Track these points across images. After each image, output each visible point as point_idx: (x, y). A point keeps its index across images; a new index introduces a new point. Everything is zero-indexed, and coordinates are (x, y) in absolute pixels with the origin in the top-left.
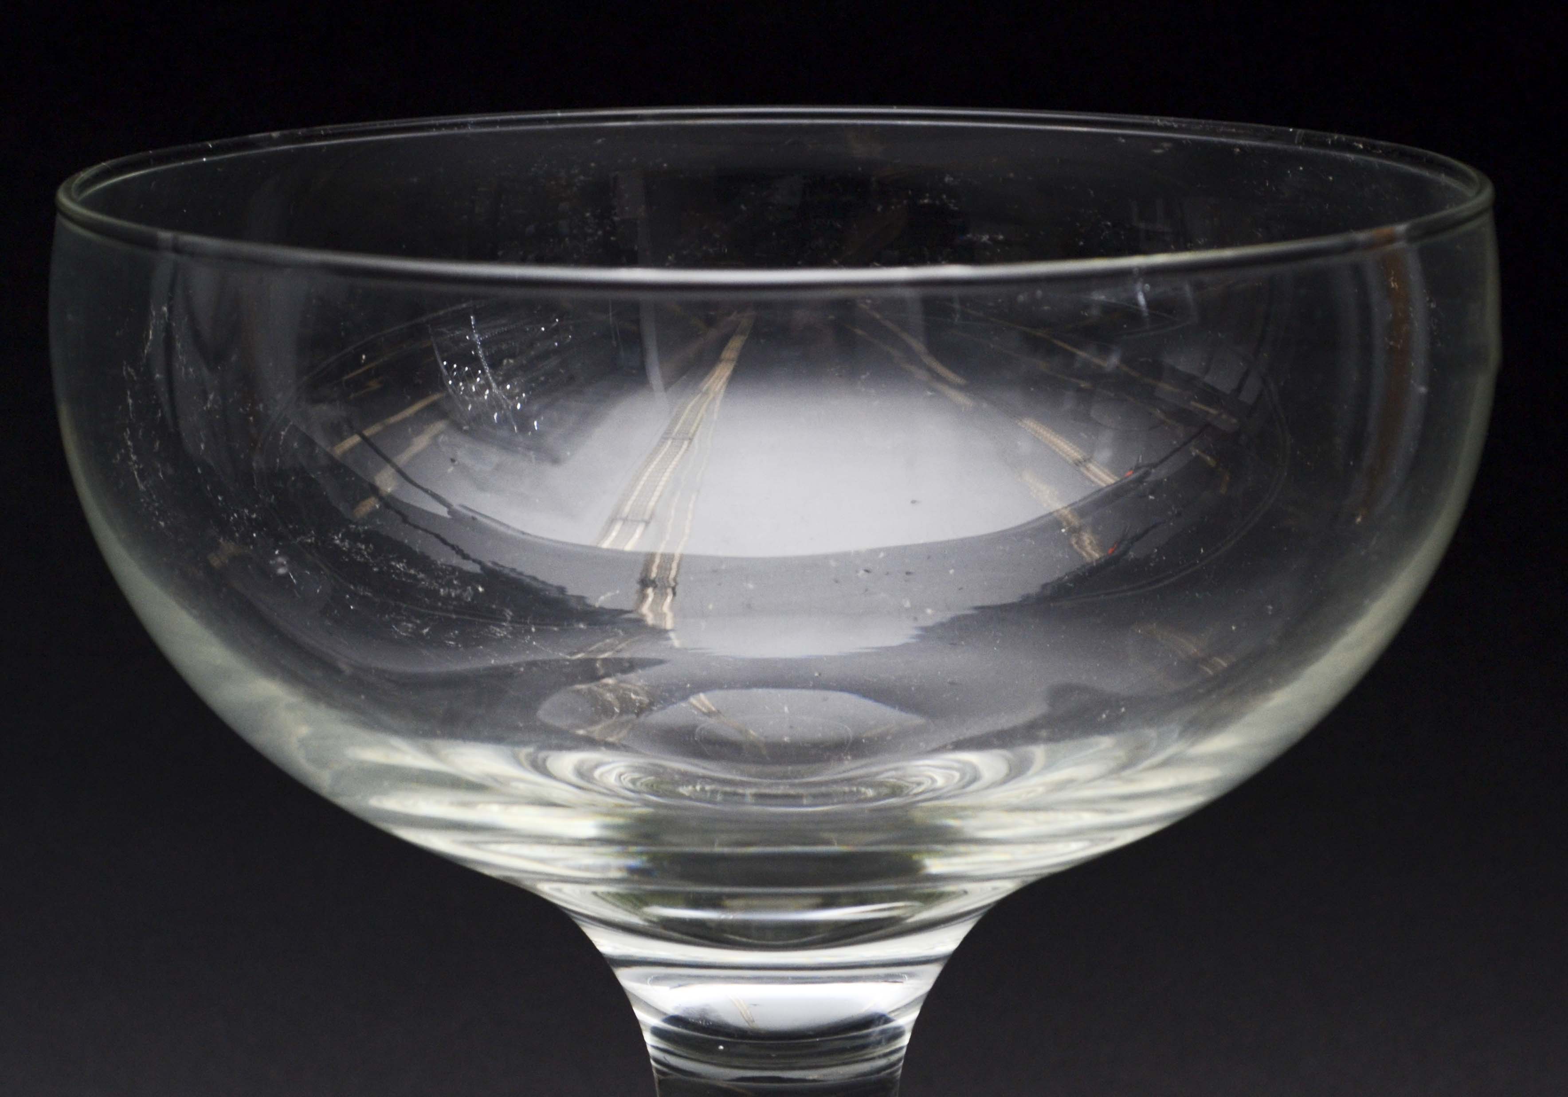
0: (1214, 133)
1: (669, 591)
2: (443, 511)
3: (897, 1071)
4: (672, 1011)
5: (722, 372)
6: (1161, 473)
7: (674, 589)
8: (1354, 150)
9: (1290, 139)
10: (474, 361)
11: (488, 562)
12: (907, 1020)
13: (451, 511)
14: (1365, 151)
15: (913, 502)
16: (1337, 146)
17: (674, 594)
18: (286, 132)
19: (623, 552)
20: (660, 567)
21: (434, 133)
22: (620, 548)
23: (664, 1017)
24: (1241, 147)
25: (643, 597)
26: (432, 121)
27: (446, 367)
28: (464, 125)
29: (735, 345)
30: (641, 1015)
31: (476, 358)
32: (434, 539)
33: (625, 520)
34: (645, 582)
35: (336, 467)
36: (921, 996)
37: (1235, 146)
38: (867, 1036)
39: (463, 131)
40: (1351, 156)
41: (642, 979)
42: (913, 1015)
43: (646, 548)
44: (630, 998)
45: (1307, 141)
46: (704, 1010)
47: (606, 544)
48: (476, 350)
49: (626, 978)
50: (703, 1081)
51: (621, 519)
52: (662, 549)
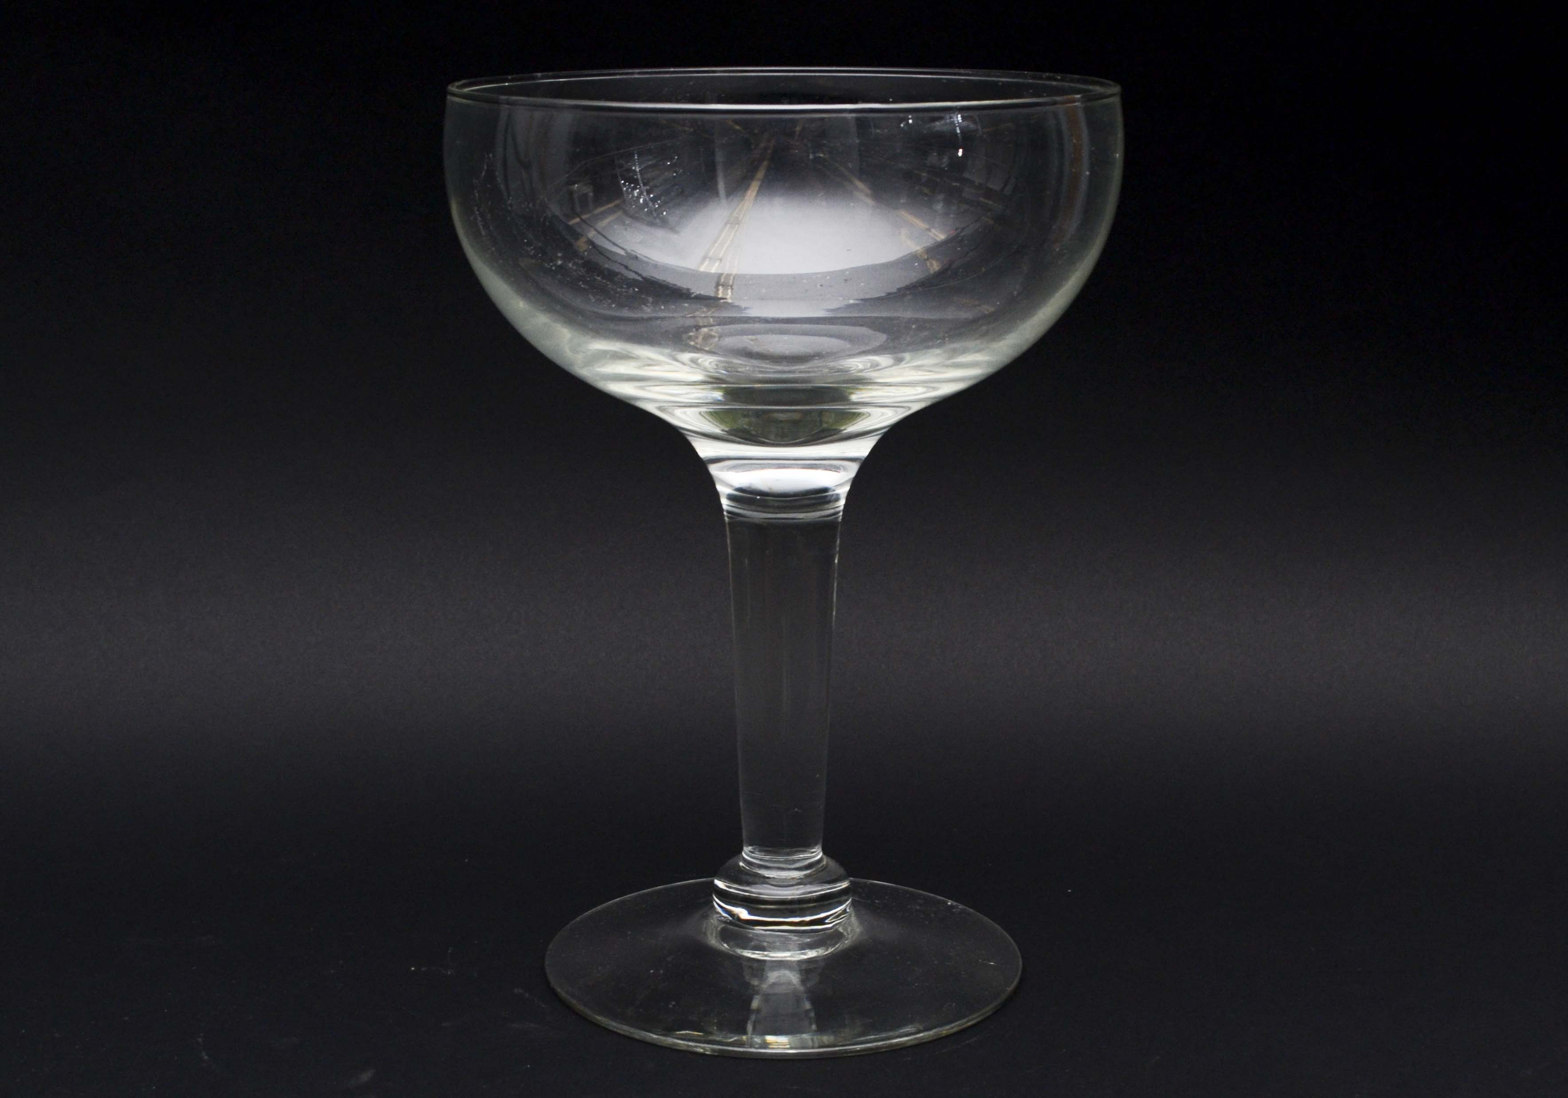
0: (989, 76)
1: (729, 287)
2: (622, 253)
3: (839, 517)
4: (738, 485)
5: (755, 186)
6: (967, 232)
7: (731, 286)
8: (1056, 80)
9: (1025, 77)
10: (636, 182)
11: (645, 274)
12: (843, 491)
13: (626, 253)
14: (1062, 80)
15: (848, 250)
16: (1049, 79)
17: (732, 289)
18: (544, 74)
19: (711, 273)
20: (725, 278)
21: (618, 77)
22: (709, 271)
23: (734, 488)
24: (1002, 82)
25: (718, 290)
26: (617, 71)
27: (623, 183)
28: (632, 73)
29: (761, 174)
30: (720, 488)
31: (637, 180)
32: (623, 267)
33: (710, 259)
34: (718, 285)
35: (570, 229)
36: (850, 479)
37: (999, 82)
38: (826, 496)
39: (632, 77)
40: (1054, 83)
41: (722, 469)
42: (847, 488)
43: (720, 271)
44: (715, 479)
45: (1034, 78)
46: (751, 484)
47: (702, 269)
48: (637, 175)
49: (713, 469)
50: (747, 520)
51: (709, 258)
52: (726, 271)
